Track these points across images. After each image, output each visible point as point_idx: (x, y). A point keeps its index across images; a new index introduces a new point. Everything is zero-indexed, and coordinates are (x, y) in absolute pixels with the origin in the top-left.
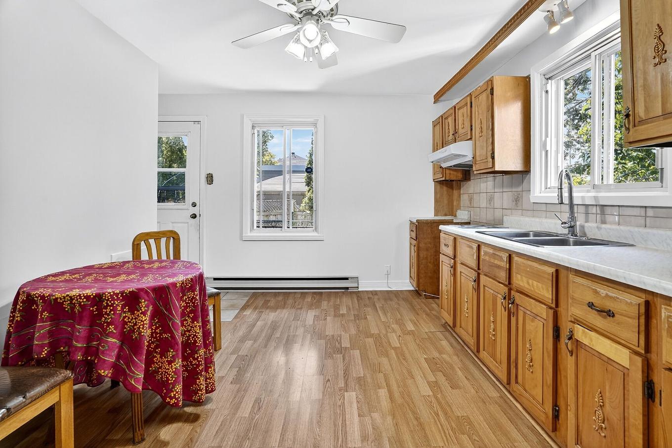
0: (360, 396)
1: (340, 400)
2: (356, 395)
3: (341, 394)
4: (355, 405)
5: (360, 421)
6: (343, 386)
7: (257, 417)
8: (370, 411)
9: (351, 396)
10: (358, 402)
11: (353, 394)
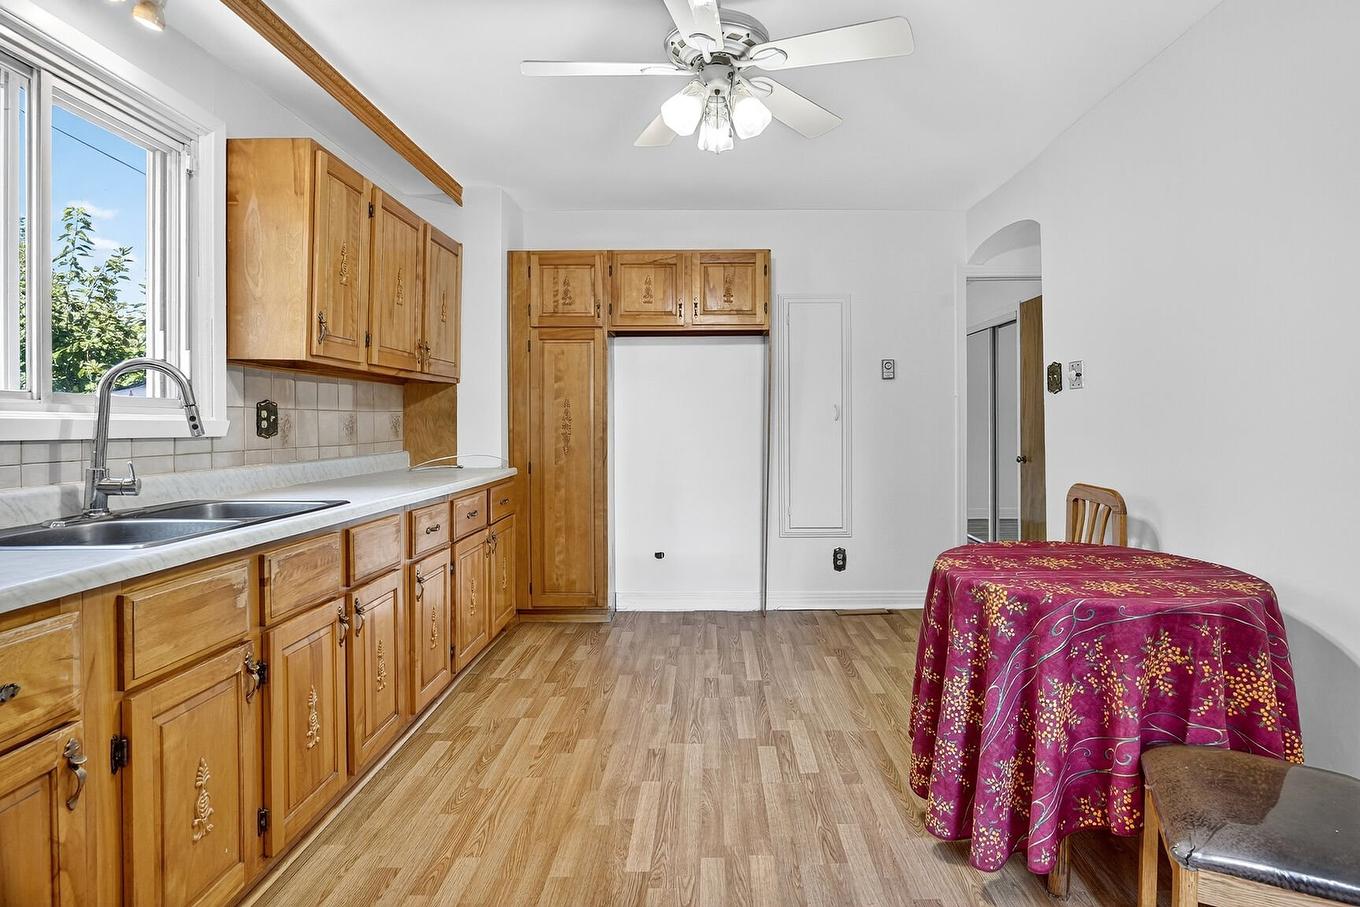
0: (617, 860)
1: (663, 854)
2: (624, 865)
3: (659, 868)
4: (634, 840)
5: (633, 812)
6: (650, 890)
7: (819, 824)
8: (609, 830)
9: (636, 863)
10: (626, 848)
11: (631, 866)
